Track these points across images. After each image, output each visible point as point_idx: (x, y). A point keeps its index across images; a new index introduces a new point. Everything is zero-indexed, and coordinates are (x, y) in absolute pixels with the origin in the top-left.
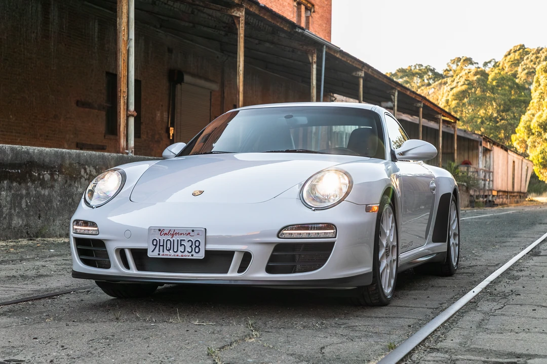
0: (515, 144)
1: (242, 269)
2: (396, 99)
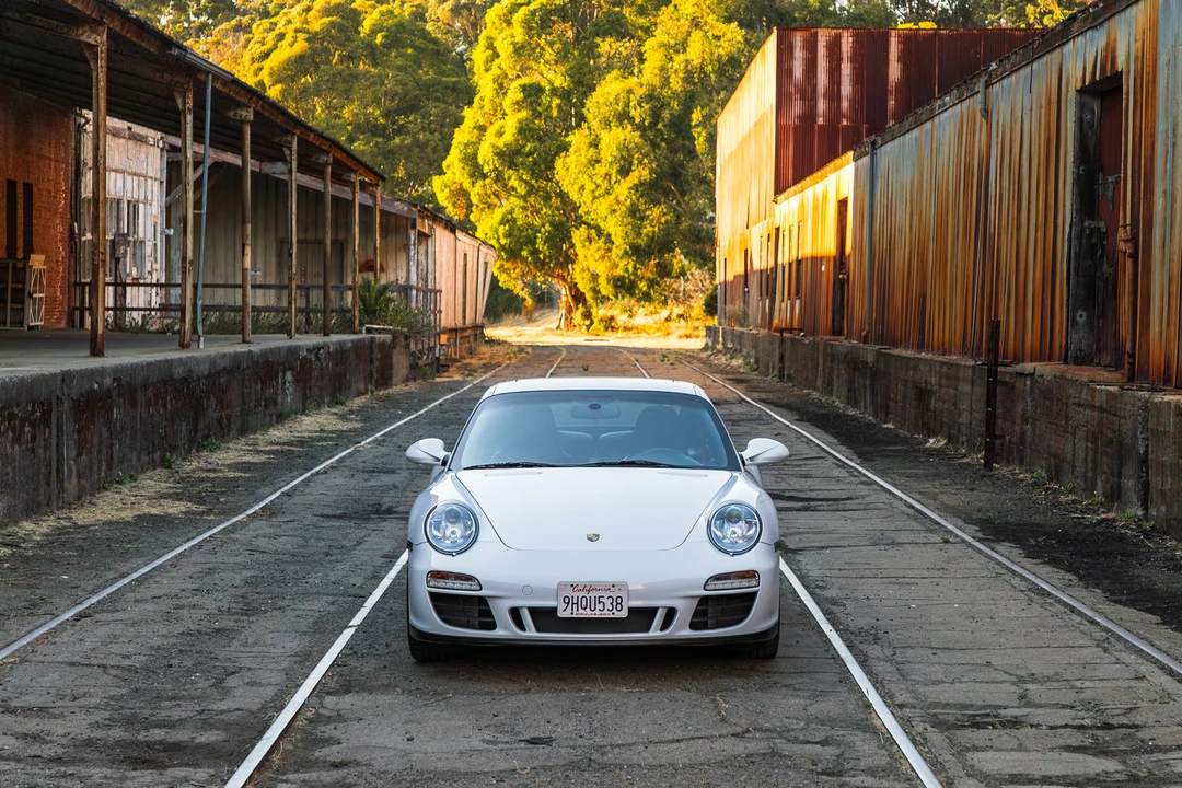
0: (442, 198)
1: (665, 626)
2: (294, 157)
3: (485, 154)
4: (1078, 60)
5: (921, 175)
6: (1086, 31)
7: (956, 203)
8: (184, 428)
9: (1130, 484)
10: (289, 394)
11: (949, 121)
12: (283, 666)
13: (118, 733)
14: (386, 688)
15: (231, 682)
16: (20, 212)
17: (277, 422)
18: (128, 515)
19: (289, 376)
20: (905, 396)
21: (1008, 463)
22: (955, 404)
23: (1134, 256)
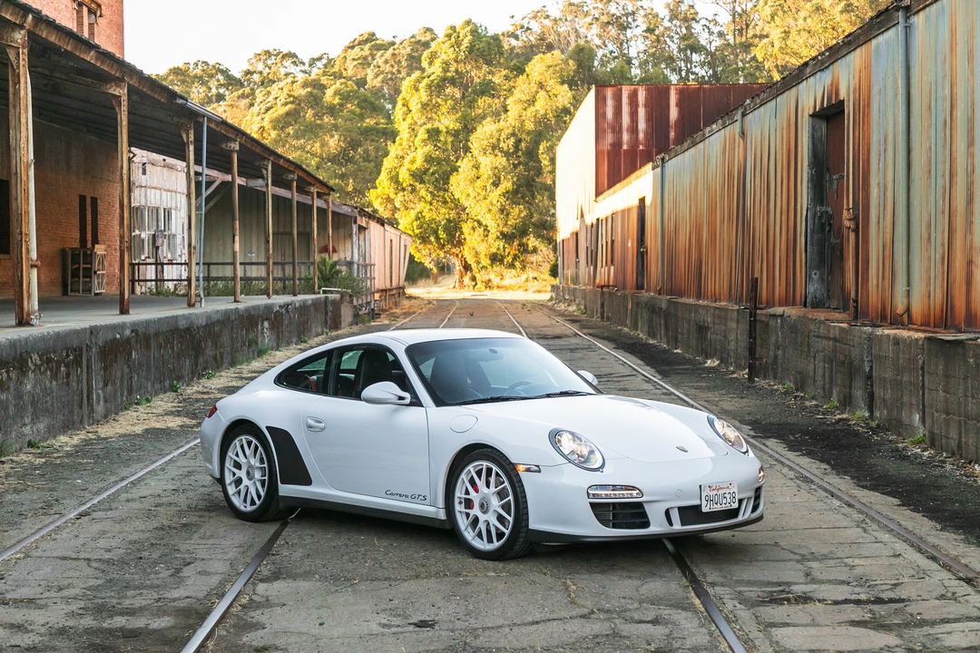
0: (376, 205)
2: (270, 175)
3: (404, 176)
4: (810, 94)
5: (697, 179)
6: (816, 73)
7: (722, 197)
8: (187, 364)
9: (859, 394)
10: (267, 337)
11: (716, 141)
12: (229, 556)
13: (88, 622)
14: (307, 575)
15: (187, 572)
16: (89, 217)
17: (258, 356)
18: (139, 429)
19: (266, 324)
20: (689, 331)
21: (765, 378)
22: (725, 336)
23: (856, 231)
